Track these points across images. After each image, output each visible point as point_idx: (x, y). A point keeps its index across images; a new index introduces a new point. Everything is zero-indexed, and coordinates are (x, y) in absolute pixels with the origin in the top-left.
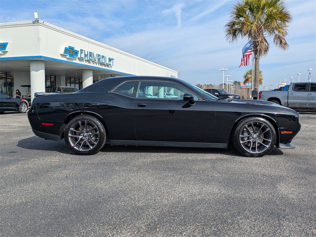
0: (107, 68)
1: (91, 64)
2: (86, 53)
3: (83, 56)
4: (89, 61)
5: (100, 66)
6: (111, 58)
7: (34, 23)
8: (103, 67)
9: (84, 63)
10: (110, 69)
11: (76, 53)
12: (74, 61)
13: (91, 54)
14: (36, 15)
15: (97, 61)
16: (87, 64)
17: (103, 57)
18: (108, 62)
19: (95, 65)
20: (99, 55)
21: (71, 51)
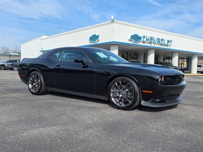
0: (166, 47)
1: (153, 45)
2: (148, 38)
3: (145, 40)
4: (150, 43)
5: (160, 46)
6: (170, 40)
7: (112, 22)
8: (163, 47)
9: (147, 44)
10: (169, 48)
11: (140, 38)
12: (138, 44)
13: (152, 38)
14: (112, 17)
15: (157, 43)
16: (149, 45)
17: (162, 40)
18: (166, 43)
19: (155, 46)
20: (158, 39)
21: (136, 38)
